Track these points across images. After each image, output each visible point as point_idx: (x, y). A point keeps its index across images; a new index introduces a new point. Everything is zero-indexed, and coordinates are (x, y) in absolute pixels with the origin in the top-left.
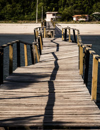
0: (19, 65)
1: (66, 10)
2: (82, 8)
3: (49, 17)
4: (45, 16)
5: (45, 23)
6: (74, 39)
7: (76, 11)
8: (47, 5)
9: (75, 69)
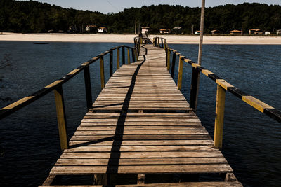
0: (124, 64)
1: (156, 26)
2: (166, 24)
3: (144, 31)
4: (141, 30)
5: (141, 35)
6: (162, 46)
7: (163, 26)
8: (143, 22)
9: (164, 66)
